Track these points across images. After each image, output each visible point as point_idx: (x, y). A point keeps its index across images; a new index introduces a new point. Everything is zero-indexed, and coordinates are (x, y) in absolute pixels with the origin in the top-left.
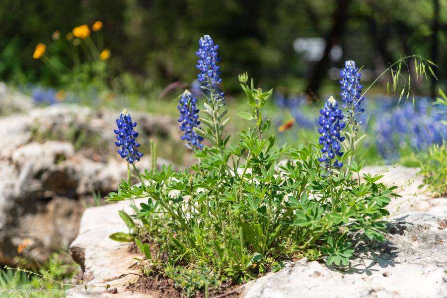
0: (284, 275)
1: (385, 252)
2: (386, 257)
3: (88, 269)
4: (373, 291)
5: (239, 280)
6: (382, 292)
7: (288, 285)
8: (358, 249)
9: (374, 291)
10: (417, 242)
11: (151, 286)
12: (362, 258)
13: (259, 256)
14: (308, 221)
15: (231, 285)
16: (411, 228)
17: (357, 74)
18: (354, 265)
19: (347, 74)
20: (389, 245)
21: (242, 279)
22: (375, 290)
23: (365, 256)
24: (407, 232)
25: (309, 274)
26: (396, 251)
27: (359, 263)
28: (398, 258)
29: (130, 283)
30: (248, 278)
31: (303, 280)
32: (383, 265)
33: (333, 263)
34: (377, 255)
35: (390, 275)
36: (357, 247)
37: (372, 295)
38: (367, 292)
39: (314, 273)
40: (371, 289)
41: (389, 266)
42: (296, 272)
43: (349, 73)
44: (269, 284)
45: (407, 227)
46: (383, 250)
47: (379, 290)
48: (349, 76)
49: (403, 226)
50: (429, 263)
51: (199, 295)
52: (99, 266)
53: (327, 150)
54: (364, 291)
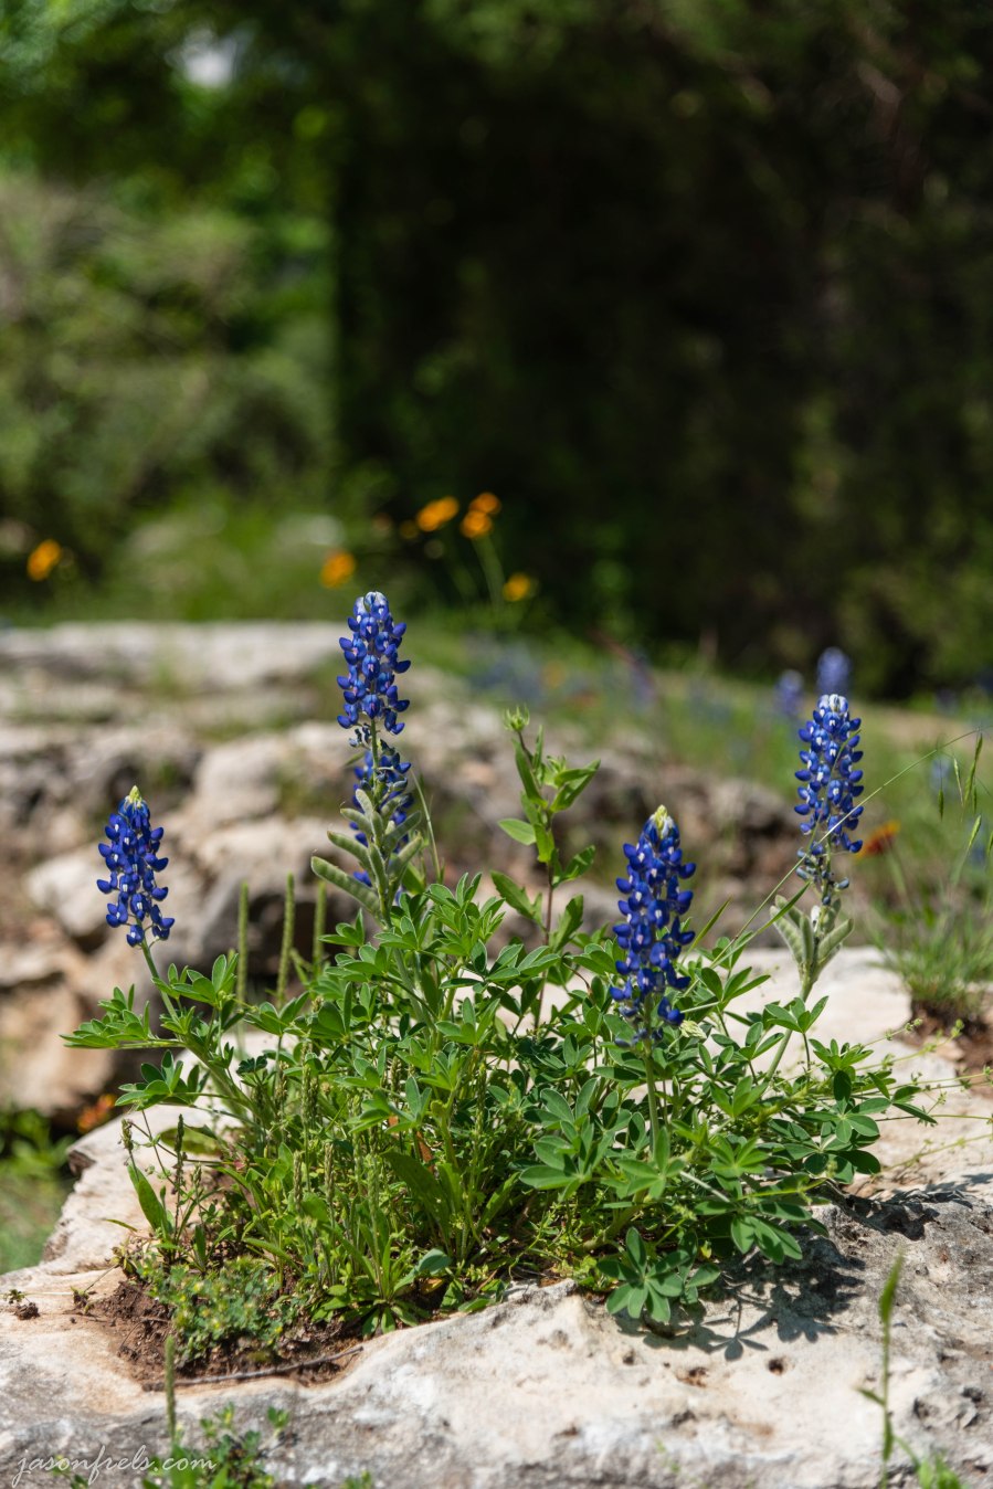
0: (475, 1329)
1: (817, 1289)
2: (812, 1308)
3: (63, 1224)
4: (688, 1416)
5: (367, 1322)
6: (713, 1424)
7: (467, 1363)
8: (749, 1270)
9: (693, 1417)
10: (949, 1264)
11: (132, 1308)
12: (740, 1301)
13: (439, 1257)
14: (568, 1175)
15: (337, 1338)
16: (949, 1220)
17: (848, 734)
18: (713, 1318)
19: (818, 732)
20: (839, 1270)
21: (375, 1321)
22: (696, 1413)
23: (755, 1295)
24: (932, 1231)
25: (537, 1337)
26: (853, 1291)
27: (726, 1316)
28: (846, 1314)
29: (76, 1293)
30: (394, 1318)
31: (518, 1351)
32: (787, 1335)
33: (625, 1309)
34: (788, 1297)
35: (790, 1367)
36: (748, 1264)
37: (685, 1430)
38: (665, 1420)
39: (553, 1336)
40: (682, 1411)
41: (803, 1336)
42: (514, 1323)
43: (822, 732)
44: (420, 1352)
45: (937, 1214)
46: (814, 1282)
47: (707, 1416)
48: (824, 738)
49: (929, 1210)
50: (921, 1344)
51: (220, 1357)
52: (93, 1220)
53: (635, 966)
54: (659, 1414)
